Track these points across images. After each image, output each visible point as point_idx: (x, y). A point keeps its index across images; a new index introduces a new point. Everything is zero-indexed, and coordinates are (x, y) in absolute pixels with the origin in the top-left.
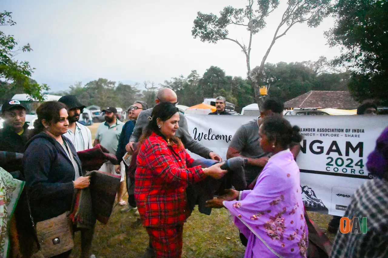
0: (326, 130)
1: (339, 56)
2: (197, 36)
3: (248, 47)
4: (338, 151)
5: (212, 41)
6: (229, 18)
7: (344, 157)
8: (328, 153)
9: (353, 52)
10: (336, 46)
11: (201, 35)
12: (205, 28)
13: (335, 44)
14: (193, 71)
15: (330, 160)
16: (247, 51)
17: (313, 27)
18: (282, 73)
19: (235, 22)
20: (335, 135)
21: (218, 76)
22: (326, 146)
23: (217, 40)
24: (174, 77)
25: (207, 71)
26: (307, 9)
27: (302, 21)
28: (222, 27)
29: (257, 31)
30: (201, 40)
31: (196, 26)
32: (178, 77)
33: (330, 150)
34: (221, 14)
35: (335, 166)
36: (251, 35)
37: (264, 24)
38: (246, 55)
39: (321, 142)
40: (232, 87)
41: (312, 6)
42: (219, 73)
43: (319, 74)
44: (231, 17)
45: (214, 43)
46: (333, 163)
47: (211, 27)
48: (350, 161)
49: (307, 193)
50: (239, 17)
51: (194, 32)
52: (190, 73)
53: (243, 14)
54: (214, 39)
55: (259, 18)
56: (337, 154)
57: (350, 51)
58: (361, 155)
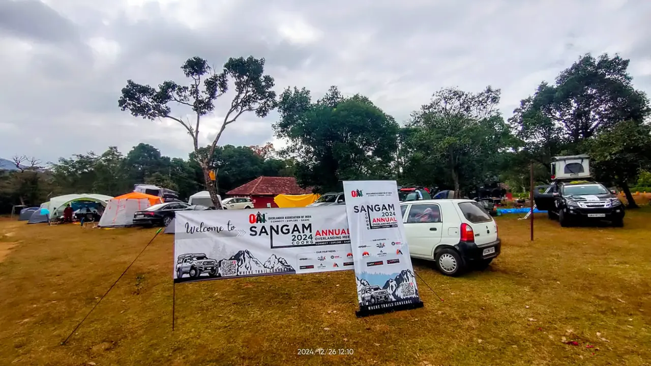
0: (290, 218)
1: (285, 148)
2: (126, 108)
3: (195, 130)
4: (298, 230)
5: (147, 117)
6: (170, 94)
7: (302, 234)
8: (292, 233)
9: (296, 145)
10: (282, 138)
11: (131, 107)
12: (138, 100)
13: (281, 137)
14: (111, 148)
15: (294, 237)
16: (195, 134)
17: (261, 117)
18: (231, 157)
19: (179, 100)
20: (296, 220)
21: (150, 156)
22: (291, 228)
23: (155, 116)
24: (79, 154)
25: (133, 149)
26: (255, 99)
27: (250, 109)
28: (161, 102)
29: (205, 113)
30: (132, 114)
31: (125, 97)
32: (85, 154)
33: (294, 230)
34: (160, 88)
35: (297, 240)
36: (198, 117)
37: (212, 106)
38: (194, 137)
39: (288, 226)
40: (170, 170)
41: (259, 97)
42: (152, 153)
43: (266, 159)
44: (173, 93)
45: (150, 120)
46: (296, 239)
47: (145, 99)
48: (305, 236)
49: (281, 262)
50: (183, 95)
51: (122, 103)
52: (107, 149)
53: (188, 93)
54: (151, 115)
55: (207, 100)
56: (298, 232)
57: (294, 144)
58: (311, 231)
